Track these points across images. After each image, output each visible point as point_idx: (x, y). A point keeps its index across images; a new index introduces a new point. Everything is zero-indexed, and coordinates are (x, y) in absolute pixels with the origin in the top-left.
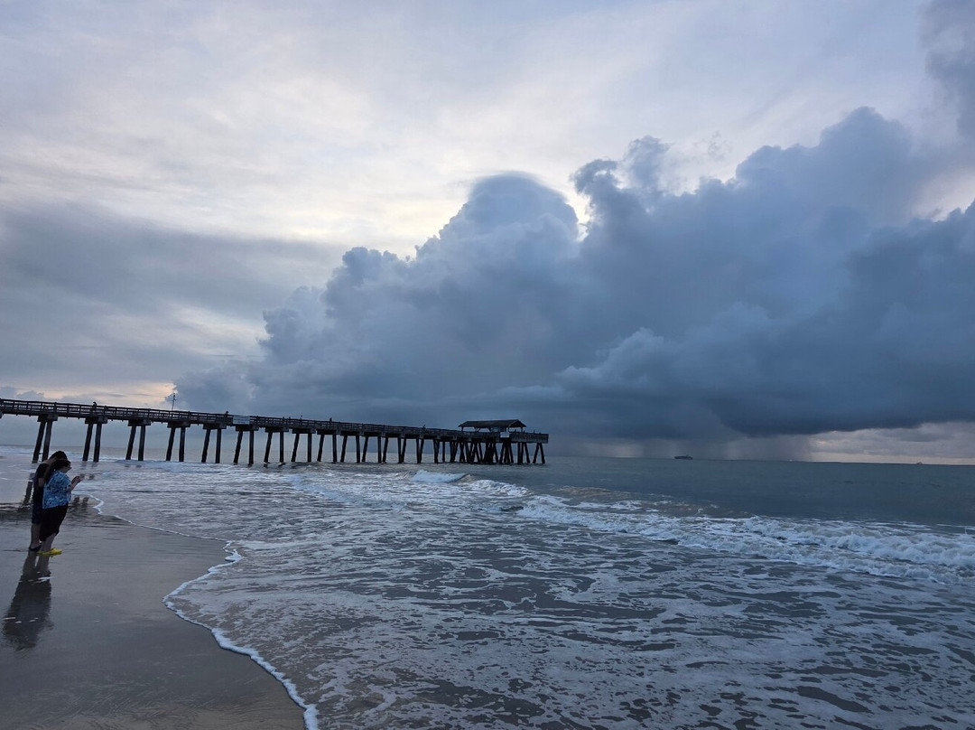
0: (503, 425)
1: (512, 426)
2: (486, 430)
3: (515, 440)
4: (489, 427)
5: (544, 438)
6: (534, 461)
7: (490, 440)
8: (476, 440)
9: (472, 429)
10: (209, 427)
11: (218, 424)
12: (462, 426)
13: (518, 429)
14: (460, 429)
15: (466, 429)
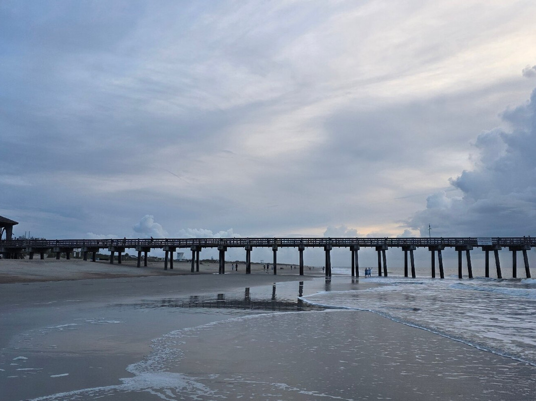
10: (459, 249)
11: (466, 246)
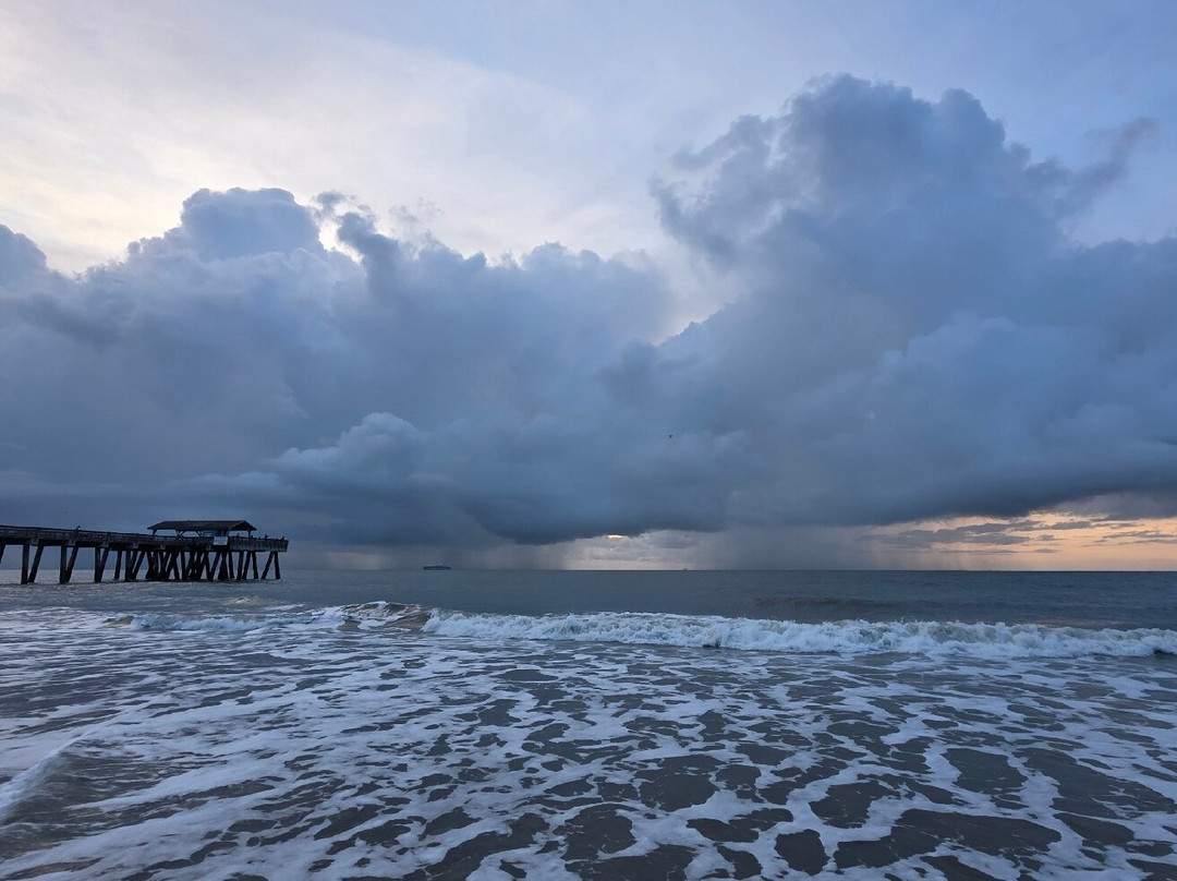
0: (221, 528)
1: (233, 529)
2: (193, 534)
3: (235, 548)
4: (196, 529)
5: (282, 544)
6: (264, 577)
7: (199, 547)
8: (175, 548)
9: (173, 533)
12: (155, 528)
13: (244, 534)
14: (150, 532)
15: (160, 533)
